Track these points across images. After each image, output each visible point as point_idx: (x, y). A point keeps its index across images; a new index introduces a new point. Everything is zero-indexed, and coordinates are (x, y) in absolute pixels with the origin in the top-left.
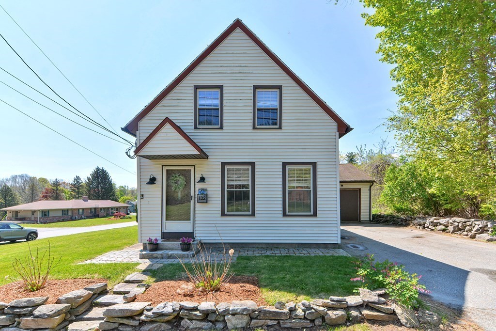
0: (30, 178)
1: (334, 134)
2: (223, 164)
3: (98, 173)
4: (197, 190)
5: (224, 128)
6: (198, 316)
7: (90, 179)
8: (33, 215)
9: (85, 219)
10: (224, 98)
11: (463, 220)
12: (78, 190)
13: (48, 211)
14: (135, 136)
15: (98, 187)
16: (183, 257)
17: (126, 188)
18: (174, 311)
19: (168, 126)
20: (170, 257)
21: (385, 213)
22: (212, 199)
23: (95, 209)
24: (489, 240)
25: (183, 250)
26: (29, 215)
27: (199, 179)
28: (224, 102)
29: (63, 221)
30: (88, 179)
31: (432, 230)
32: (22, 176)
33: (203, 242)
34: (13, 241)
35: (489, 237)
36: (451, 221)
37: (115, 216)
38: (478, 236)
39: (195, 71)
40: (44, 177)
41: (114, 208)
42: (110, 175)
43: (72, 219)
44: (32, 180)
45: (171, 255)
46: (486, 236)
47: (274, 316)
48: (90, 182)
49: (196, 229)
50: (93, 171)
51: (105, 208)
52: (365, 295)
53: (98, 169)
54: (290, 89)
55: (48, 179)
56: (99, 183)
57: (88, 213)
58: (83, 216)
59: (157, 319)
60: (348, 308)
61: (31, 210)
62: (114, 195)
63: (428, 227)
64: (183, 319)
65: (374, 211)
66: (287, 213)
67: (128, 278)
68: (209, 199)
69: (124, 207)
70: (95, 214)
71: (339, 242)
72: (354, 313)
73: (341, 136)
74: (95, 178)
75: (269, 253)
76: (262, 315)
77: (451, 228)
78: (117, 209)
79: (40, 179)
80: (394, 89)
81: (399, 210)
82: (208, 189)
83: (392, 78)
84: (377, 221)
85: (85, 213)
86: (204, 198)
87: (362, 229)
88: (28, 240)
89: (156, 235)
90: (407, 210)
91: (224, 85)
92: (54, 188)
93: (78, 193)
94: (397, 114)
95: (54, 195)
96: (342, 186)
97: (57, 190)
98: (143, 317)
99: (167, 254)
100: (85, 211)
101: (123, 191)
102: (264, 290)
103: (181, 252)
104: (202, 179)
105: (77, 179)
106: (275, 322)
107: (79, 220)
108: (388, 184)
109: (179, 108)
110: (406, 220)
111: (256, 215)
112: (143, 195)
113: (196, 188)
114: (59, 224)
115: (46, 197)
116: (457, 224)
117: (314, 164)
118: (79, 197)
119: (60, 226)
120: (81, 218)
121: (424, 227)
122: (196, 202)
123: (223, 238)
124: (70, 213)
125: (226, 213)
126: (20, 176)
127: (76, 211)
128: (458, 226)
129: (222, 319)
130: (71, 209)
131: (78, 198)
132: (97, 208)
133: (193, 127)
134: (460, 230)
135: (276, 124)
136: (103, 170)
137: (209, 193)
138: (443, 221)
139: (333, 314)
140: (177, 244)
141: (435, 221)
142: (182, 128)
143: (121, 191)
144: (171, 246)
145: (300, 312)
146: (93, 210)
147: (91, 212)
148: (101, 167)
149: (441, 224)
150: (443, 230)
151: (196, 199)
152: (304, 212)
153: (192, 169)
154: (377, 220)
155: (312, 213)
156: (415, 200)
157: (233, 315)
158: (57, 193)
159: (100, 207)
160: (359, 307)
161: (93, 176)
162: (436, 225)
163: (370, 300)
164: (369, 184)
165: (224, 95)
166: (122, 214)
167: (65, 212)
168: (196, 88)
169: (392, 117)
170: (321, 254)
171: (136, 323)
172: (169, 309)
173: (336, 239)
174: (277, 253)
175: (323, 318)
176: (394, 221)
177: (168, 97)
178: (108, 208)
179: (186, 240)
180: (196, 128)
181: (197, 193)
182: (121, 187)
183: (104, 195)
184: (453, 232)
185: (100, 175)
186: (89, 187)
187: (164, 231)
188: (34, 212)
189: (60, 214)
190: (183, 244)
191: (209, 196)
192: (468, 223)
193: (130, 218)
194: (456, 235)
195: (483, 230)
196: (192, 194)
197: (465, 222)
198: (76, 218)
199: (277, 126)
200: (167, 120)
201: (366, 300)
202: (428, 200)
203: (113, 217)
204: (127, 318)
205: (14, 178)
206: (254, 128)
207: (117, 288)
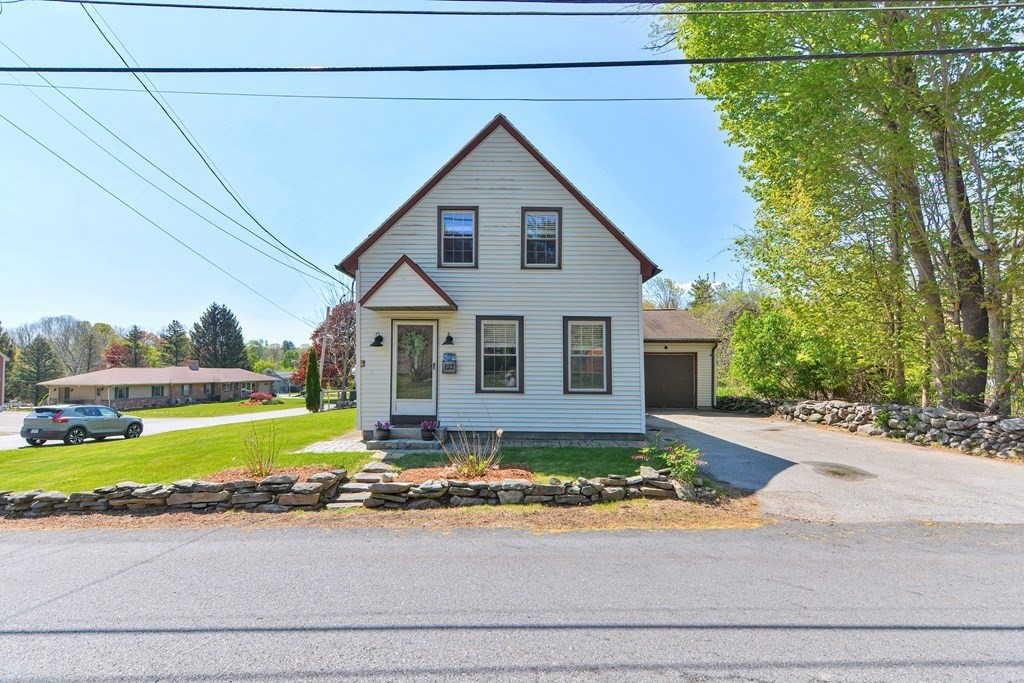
0: (79, 323)
1: (635, 277)
2: (479, 318)
3: (215, 315)
4: (441, 355)
5: (480, 266)
6: (469, 492)
7: (200, 327)
8: (99, 394)
9: (193, 403)
10: (480, 224)
11: (844, 404)
12: (174, 347)
13: (127, 388)
14: (354, 276)
15: (214, 342)
16: (426, 447)
17: (264, 345)
18: (444, 487)
19: (405, 267)
20: (408, 447)
21: (740, 395)
22: (463, 368)
23: (213, 384)
24: (871, 434)
25: (425, 438)
26: (92, 395)
27: (445, 340)
28: (480, 229)
29: (154, 407)
30: (197, 326)
31: (803, 421)
32: (60, 320)
33: (449, 429)
34: (100, 438)
35: (873, 429)
36: (828, 406)
37: (253, 398)
38: (860, 427)
39: (439, 186)
40: (105, 323)
41: (249, 383)
42: (237, 320)
43: (169, 404)
44: (82, 326)
45: (410, 445)
46: (869, 427)
47: (549, 491)
48: (199, 334)
49: (439, 411)
50: (206, 312)
51: (231, 383)
52: (647, 472)
53: (215, 308)
54: (572, 212)
55: (112, 326)
56: (216, 335)
57: (199, 393)
58: (190, 399)
59: (426, 495)
60: (628, 485)
61: (95, 387)
62: (244, 359)
63: (798, 417)
64: (452, 496)
65: (720, 392)
66: (570, 390)
67: (366, 467)
68: (458, 368)
69: (266, 383)
70: (213, 395)
71: (644, 431)
72: (632, 490)
73: (645, 279)
74: (210, 324)
75: (543, 444)
76: (536, 490)
77: (828, 418)
78: (253, 385)
79: (97, 325)
80: (748, 190)
81: (761, 390)
82: (457, 354)
83: (741, 174)
84: (727, 409)
85: (195, 394)
86: (451, 367)
87: (694, 419)
88: (127, 437)
89: (385, 419)
90: (774, 391)
91: (480, 206)
92: (131, 344)
93: (176, 354)
94: (750, 233)
95: (132, 357)
96: (666, 348)
97: (137, 347)
98: (411, 493)
99: (405, 444)
100: (194, 388)
101: (258, 349)
102: (538, 475)
103: (423, 442)
104: (449, 340)
105: (175, 326)
106: (550, 498)
107: (182, 405)
108: (738, 346)
109: (417, 237)
110: (768, 406)
111: (526, 392)
112: (364, 362)
113: (440, 351)
114: (155, 411)
115: (114, 363)
116: (836, 410)
117: (608, 320)
118: (178, 361)
119: (158, 416)
120: (187, 403)
121: (793, 417)
122: (440, 373)
123: (473, 424)
124: (166, 393)
125: (483, 388)
126: (57, 319)
127: (178, 389)
128: (837, 413)
129: (494, 495)
130: (169, 385)
131: (176, 364)
132: (218, 383)
133: (436, 266)
134: (840, 419)
135: (553, 261)
136: (224, 310)
137: (458, 359)
138: (818, 406)
139: (609, 490)
140: (417, 431)
141: (808, 406)
142: (420, 266)
143: (253, 349)
144: (407, 434)
145: (576, 488)
146: (209, 387)
147: (205, 391)
148: (220, 304)
149: (816, 412)
150: (819, 421)
151: (440, 368)
152: (594, 387)
153: (434, 324)
154: (727, 406)
155: (605, 390)
156: (782, 374)
157: (506, 490)
158: (136, 355)
159: (221, 381)
160: (638, 484)
161: (204, 321)
162: (809, 412)
163: (650, 477)
164: (712, 345)
165: (480, 220)
166: (265, 395)
167: (157, 389)
168: (441, 209)
169: (741, 239)
170: (616, 446)
171: (404, 500)
172: (437, 485)
173: (639, 426)
174: (556, 444)
175: (600, 493)
176: (752, 407)
177: (401, 222)
178: (237, 384)
179: (428, 426)
180: (440, 266)
181: (441, 359)
182: (252, 342)
183: (225, 359)
184: (831, 423)
185: (218, 320)
186: (198, 341)
187: (394, 413)
188: (100, 389)
189: (148, 394)
190: (425, 430)
191: (458, 363)
192: (850, 409)
193: (281, 403)
194: (833, 428)
195: (866, 419)
196: (434, 361)
197: (846, 408)
198: (177, 402)
199: (556, 265)
200: (405, 259)
201: (645, 476)
202: (802, 372)
203: (247, 401)
204: (394, 494)
205: (47, 323)
206: (523, 267)
207: (357, 476)
